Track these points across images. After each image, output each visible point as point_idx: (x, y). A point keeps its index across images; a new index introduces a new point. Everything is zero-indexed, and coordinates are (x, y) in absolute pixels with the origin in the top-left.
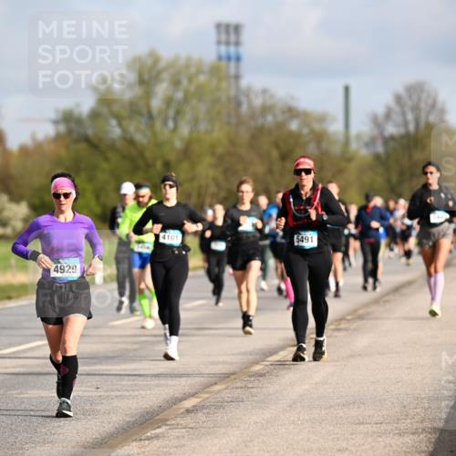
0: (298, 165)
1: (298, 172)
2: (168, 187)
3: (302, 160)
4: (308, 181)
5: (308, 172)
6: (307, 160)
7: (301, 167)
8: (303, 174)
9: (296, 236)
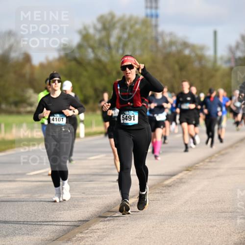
0: (123, 62)
1: (124, 68)
2: (57, 82)
3: (126, 58)
4: (132, 75)
5: (131, 67)
6: (129, 58)
7: (125, 64)
8: (127, 69)
9: (122, 116)
